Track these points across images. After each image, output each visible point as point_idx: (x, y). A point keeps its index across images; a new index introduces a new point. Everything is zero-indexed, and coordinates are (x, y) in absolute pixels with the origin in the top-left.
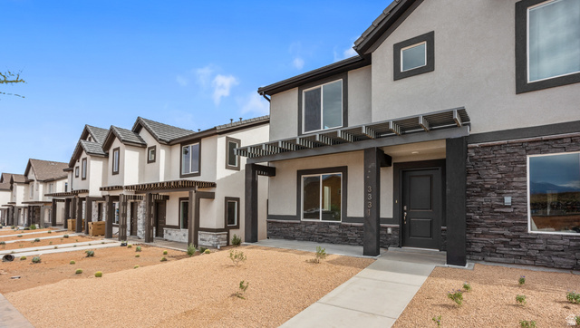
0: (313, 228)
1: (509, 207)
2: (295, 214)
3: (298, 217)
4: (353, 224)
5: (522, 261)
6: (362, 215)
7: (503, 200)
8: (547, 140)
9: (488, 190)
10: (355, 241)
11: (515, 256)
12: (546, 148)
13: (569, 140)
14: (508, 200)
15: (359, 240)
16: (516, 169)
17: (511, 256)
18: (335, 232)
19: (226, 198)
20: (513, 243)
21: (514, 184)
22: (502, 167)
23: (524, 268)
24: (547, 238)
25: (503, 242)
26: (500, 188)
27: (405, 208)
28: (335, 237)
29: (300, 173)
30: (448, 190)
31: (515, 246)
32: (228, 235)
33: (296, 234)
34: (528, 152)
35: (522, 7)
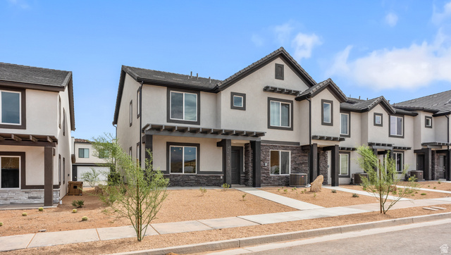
0: (178, 178)
1: (266, 167)
2: (165, 169)
3: (167, 171)
4: (204, 175)
7: (265, 164)
8: (274, 146)
9: (261, 160)
11: (267, 183)
12: (274, 148)
13: (278, 146)
16: (268, 154)
18: (193, 180)
21: (267, 159)
22: (264, 153)
24: (274, 177)
25: (264, 179)
26: (264, 160)
28: (193, 183)
29: (168, 144)
30: (256, 160)
31: (267, 180)
34: (270, 149)
35: (269, 99)
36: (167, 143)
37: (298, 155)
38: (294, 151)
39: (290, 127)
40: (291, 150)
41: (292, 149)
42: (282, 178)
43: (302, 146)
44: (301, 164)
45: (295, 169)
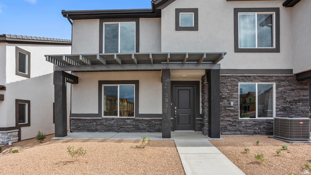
0: (112, 122)
1: (232, 107)
2: (97, 112)
3: (99, 114)
4: (144, 118)
5: (237, 133)
6: (161, 112)
7: (230, 103)
8: (246, 76)
9: (224, 98)
10: (145, 129)
11: (234, 131)
12: (245, 80)
13: (253, 77)
14: (232, 103)
15: (147, 129)
16: (235, 89)
17: (232, 131)
18: (130, 124)
19: (17, 101)
20: (233, 124)
21: (234, 96)
22: (229, 87)
23: (237, 136)
24: (246, 121)
25: (230, 124)
26: (229, 97)
27: (176, 108)
28: (130, 128)
29: (101, 83)
30: (212, 97)
31: (234, 126)
32: (19, 132)
33: (99, 127)
34: (239, 81)
35: (236, 11)
36: (99, 81)
37: (290, 88)
38: (283, 83)
39: (274, 47)
40: (276, 81)
41: (278, 80)
42: (260, 123)
43: (297, 75)
44: (296, 102)
45: (283, 110)
